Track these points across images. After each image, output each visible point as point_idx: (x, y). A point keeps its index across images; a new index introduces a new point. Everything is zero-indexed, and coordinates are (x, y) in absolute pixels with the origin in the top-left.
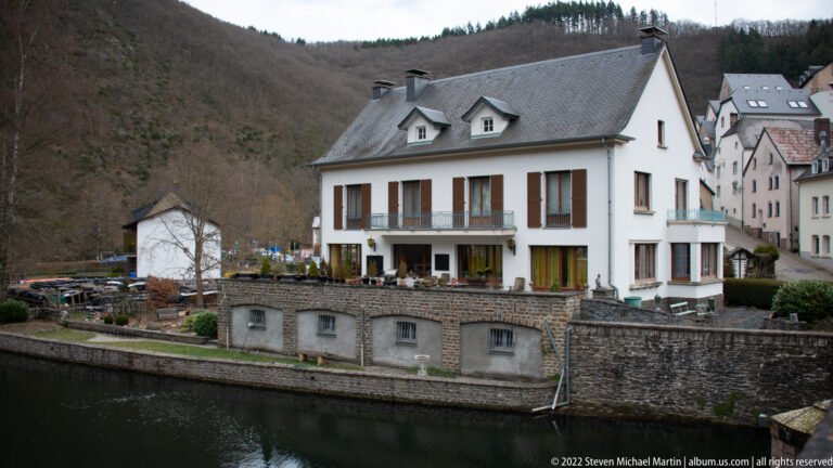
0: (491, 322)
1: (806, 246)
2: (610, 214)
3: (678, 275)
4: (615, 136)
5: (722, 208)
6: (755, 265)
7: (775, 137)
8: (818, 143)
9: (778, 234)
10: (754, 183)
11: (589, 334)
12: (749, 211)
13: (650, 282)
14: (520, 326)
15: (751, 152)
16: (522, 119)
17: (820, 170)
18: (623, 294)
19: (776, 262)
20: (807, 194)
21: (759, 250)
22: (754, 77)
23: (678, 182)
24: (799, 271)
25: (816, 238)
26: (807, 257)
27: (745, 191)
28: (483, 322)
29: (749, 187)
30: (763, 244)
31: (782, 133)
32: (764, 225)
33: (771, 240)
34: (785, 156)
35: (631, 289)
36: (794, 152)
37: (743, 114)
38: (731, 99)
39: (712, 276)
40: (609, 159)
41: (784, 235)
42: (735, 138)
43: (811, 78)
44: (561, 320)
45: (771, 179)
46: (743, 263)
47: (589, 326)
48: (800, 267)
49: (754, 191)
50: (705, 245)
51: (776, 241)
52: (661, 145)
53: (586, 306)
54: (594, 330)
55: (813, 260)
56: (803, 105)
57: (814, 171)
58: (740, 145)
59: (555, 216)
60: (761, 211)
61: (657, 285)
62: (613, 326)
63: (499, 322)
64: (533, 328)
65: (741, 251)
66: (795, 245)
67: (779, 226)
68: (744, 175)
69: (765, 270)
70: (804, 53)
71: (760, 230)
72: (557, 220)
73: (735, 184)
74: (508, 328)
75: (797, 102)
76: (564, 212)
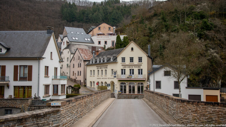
0: (6, 107)
1: (88, 85)
2: (39, 78)
3: (55, 93)
4: (41, 57)
5: (63, 72)
6: (74, 90)
7: (80, 51)
8: (93, 54)
9: (81, 81)
10: (74, 65)
11: (35, 109)
12: (72, 73)
13: (48, 95)
14: (15, 108)
15: (73, 55)
16: (11, 49)
17: (92, 63)
18: (42, 98)
19: (80, 89)
20: (89, 69)
21: (75, 86)
22: (74, 28)
23: (55, 68)
24: (86, 92)
25: (91, 82)
26: (88, 88)
27: (71, 67)
28: (3, 107)
29: (72, 66)
30: (76, 84)
31: (82, 50)
32: (76, 78)
33: (78, 83)
34: (83, 57)
35: (43, 97)
36: (86, 56)
37: (71, 42)
38: (67, 36)
39: (63, 93)
40: (39, 63)
41: (82, 81)
42: (68, 50)
43: (92, 30)
44: (27, 105)
45: (79, 64)
46: (71, 90)
47: (34, 106)
48: (86, 91)
49: (74, 67)
50: (62, 85)
51: (80, 83)
52: (51, 59)
53: (33, 101)
54: (36, 107)
55: (90, 89)
56: (89, 40)
57: (91, 63)
58: (69, 52)
59: (22, 78)
60: (75, 74)
61: (49, 96)
62: (41, 106)
63: (8, 107)
64: (19, 108)
65: (70, 86)
66: (85, 84)
67: (81, 78)
68: (70, 62)
69: (77, 92)
70: (91, 14)
71: (75, 79)
72: (23, 79)
73: (68, 65)
74: (11, 109)
75: (87, 39)
76: (25, 77)
